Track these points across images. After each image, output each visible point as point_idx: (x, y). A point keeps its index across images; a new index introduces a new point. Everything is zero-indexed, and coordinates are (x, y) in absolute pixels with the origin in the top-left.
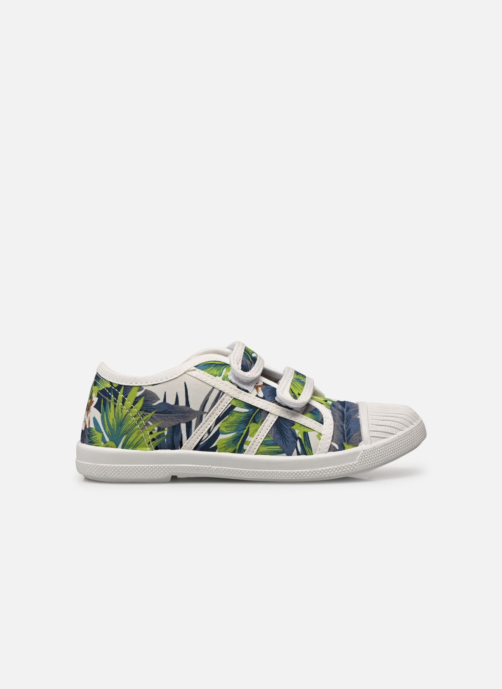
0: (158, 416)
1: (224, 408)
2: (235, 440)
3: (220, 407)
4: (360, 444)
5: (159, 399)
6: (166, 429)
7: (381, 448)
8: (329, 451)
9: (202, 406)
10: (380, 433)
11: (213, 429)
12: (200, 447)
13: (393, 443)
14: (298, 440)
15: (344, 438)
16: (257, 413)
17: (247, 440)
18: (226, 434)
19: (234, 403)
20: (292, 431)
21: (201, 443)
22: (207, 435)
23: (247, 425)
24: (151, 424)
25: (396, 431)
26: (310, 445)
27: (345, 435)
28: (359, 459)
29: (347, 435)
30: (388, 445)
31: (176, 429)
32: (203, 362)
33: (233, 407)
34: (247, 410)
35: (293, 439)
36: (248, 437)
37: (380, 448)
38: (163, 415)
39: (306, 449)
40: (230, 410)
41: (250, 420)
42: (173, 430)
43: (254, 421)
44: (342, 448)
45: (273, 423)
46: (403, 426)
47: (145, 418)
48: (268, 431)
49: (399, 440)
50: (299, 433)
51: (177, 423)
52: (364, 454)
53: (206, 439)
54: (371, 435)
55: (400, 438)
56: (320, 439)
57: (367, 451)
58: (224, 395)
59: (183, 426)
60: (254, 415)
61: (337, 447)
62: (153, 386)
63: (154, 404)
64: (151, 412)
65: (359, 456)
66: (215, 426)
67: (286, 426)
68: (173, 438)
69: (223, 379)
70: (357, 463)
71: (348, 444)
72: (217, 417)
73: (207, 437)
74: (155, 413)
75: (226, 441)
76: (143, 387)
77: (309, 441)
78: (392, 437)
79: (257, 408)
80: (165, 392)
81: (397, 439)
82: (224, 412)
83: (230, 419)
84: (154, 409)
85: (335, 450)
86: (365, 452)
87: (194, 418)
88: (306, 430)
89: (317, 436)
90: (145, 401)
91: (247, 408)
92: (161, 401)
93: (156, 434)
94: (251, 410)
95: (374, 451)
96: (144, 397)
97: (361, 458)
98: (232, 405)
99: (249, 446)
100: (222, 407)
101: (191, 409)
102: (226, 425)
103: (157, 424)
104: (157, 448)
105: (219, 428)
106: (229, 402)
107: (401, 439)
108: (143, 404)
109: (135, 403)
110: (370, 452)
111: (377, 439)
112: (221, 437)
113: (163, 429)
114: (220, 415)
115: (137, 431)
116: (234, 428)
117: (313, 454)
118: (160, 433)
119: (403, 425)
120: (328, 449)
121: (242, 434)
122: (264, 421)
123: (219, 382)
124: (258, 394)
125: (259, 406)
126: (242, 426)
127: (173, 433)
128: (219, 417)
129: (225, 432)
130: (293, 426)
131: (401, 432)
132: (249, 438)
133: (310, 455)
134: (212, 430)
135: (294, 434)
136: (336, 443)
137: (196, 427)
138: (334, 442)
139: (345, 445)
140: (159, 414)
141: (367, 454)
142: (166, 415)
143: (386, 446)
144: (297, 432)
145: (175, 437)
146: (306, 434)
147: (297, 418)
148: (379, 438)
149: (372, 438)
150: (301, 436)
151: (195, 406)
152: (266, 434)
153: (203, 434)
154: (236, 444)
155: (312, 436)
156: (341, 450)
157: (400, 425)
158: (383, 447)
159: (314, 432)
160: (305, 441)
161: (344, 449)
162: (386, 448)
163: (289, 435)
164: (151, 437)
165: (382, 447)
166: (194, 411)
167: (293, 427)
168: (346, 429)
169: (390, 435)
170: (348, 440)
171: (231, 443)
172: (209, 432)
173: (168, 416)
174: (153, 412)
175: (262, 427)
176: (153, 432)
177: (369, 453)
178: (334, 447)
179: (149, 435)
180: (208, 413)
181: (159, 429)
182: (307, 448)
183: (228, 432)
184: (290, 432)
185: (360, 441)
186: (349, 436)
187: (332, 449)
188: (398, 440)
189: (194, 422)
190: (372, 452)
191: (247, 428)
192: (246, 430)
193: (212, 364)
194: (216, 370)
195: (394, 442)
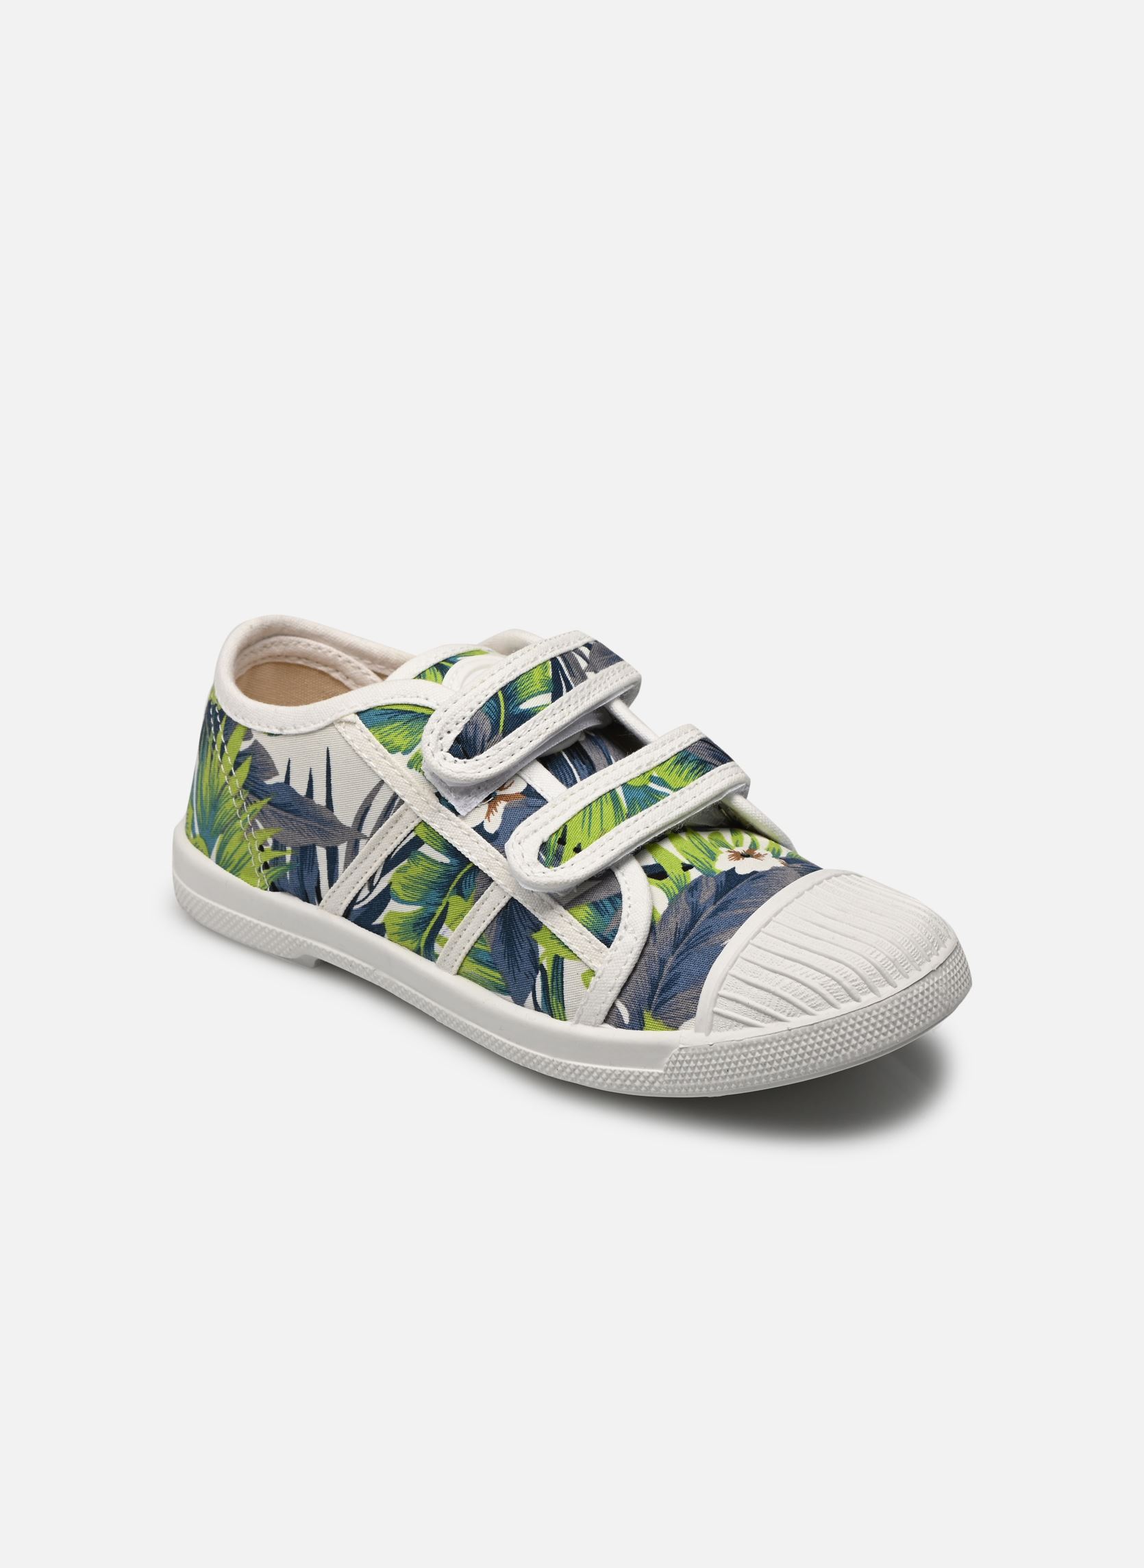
0: (274, 813)
1: (401, 837)
2: (418, 924)
3: (392, 832)
4: (686, 1024)
5: (276, 774)
6: (289, 849)
7: (730, 1053)
8: (605, 1021)
9: (356, 818)
10: (744, 1007)
11: (379, 881)
12: (353, 915)
13: (767, 1046)
14: (540, 973)
15: (651, 997)
16: (466, 874)
17: (441, 932)
18: (403, 902)
19: (421, 833)
20: (531, 945)
21: (356, 907)
22: (366, 892)
23: (444, 896)
24: (261, 826)
25: (792, 1013)
26: (563, 994)
27: (656, 988)
28: (666, 1065)
29: (663, 991)
30: (752, 1049)
31: (306, 856)
32: (380, 705)
33: (417, 843)
34: (446, 860)
35: (527, 966)
36: (445, 926)
37: (726, 1051)
38: (284, 814)
39: (553, 1003)
40: (410, 848)
41: (450, 886)
42: (302, 857)
43: (459, 891)
44: (638, 1023)
45: (498, 909)
46: (820, 1002)
47: (251, 808)
48: (484, 926)
49: (790, 1041)
50: (544, 954)
51: (309, 842)
52: (680, 1058)
53: (364, 899)
54: (716, 1009)
55: (793, 1034)
56: (587, 986)
57: (690, 1051)
58: (402, 807)
59: (321, 853)
60: (459, 876)
61: (626, 1018)
62: (269, 738)
63: (269, 782)
64: (261, 799)
65: (667, 1059)
66: (382, 875)
67: (521, 928)
68: (302, 875)
69: (410, 765)
70: (660, 1074)
71: (655, 1016)
72: (385, 855)
73: (366, 897)
74: (269, 803)
75: (401, 921)
76: (253, 733)
77: (562, 982)
78: (772, 1028)
79: (468, 861)
80: (289, 761)
81: (785, 1036)
82: (399, 848)
83: (411, 869)
84: (267, 794)
85: (620, 1024)
86: (683, 1052)
87: (343, 842)
88: (562, 953)
89: (584, 975)
90: (253, 768)
91: (447, 855)
92: (280, 779)
93: (269, 854)
94: (455, 861)
95: (709, 1056)
96: (250, 758)
97: (671, 1065)
98: (417, 837)
99: (445, 947)
100: (396, 836)
101: (335, 817)
102: (404, 881)
103: (273, 831)
104: (274, 888)
105: (390, 884)
106: (411, 827)
107: (797, 1039)
108: (249, 775)
109: (237, 765)
110: (698, 1055)
111: (729, 1022)
112: (393, 906)
113: (283, 849)
114: (392, 853)
115: (238, 834)
116: (418, 895)
117: (565, 1020)
118: (277, 854)
119: (820, 997)
120: (602, 1017)
121: (434, 914)
122: (479, 897)
123: (396, 771)
124: (486, 821)
125: (472, 858)
126: (434, 896)
127: (302, 864)
128: (389, 856)
129: (402, 897)
130: (536, 932)
131: (807, 1017)
132: (444, 930)
133: (560, 1019)
134: (377, 883)
135: (534, 953)
136: (626, 1006)
137: (346, 866)
138: (624, 1003)
139: (647, 1015)
140: (275, 809)
141: (688, 1058)
142: (290, 816)
143: (745, 1050)
144: (542, 950)
145: (305, 873)
146: (558, 962)
147: (549, 916)
148: (735, 1023)
149: (716, 1018)
150: (546, 963)
151: (345, 814)
152: (478, 934)
153: (358, 887)
154: (420, 934)
155: (571, 970)
156: (633, 1029)
157: (812, 997)
158: (737, 1051)
159: (579, 962)
160: (552, 981)
161: (641, 1029)
162: (746, 1055)
163: (524, 953)
164: (261, 858)
165: (734, 1050)
166: (342, 827)
167: (535, 936)
168: (670, 971)
169: (769, 1019)
170: (657, 1007)
171: (411, 928)
172: (371, 884)
173: (292, 819)
174: (265, 801)
175: (474, 912)
176: (265, 847)
177: (695, 1058)
178: (620, 1017)
179: (258, 850)
180: (368, 839)
181: (277, 846)
182: (553, 999)
183: (407, 899)
184: (526, 946)
185: (690, 1015)
186: (664, 995)
187: (612, 1017)
188: (786, 1040)
189: (342, 849)
190: (702, 1057)
191: (444, 905)
192: (441, 908)
193: (406, 712)
194: (406, 732)
195: (771, 1043)
